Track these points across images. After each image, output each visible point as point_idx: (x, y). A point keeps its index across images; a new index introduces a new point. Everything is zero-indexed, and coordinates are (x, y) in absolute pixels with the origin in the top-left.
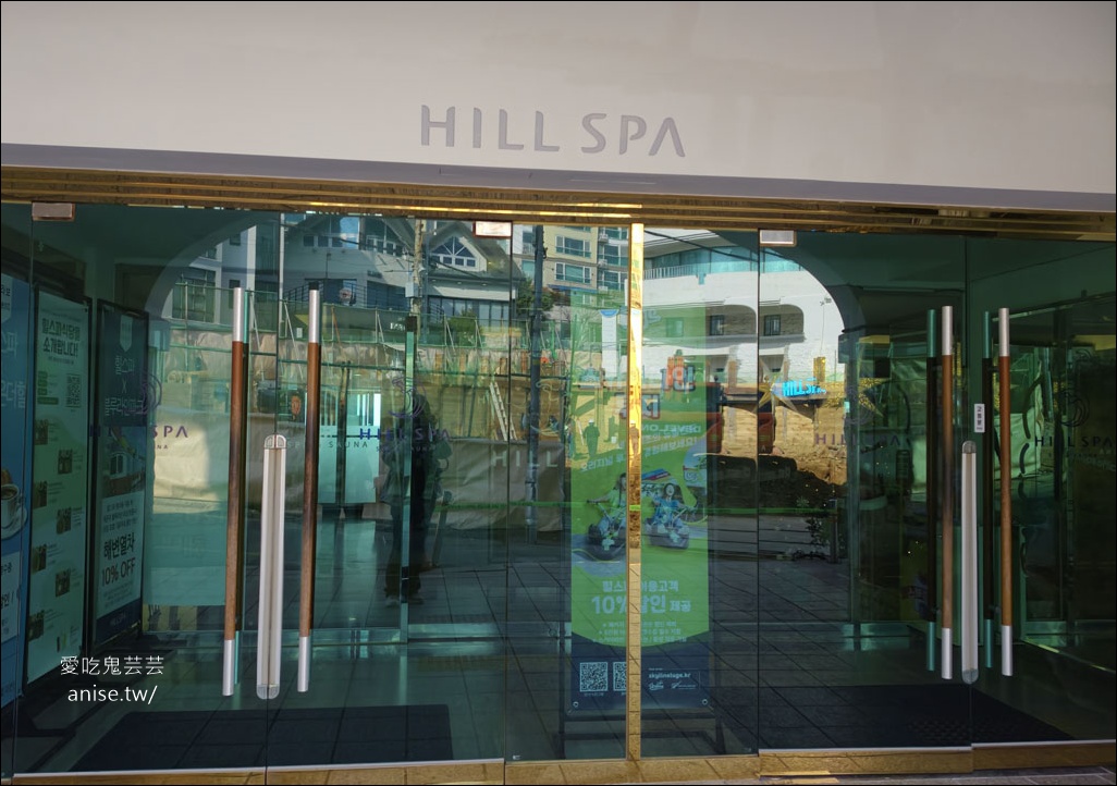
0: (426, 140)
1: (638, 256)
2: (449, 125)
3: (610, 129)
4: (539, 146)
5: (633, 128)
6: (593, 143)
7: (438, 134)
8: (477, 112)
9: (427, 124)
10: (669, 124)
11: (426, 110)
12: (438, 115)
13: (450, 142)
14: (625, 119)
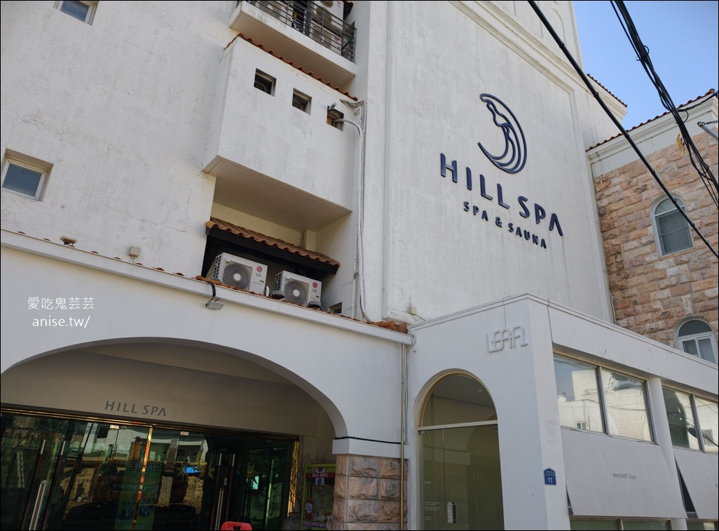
0: (106, 409)
1: (142, 435)
2: (112, 406)
3: (150, 409)
4: (133, 412)
5: (155, 409)
6: (145, 412)
7: (109, 408)
8: (120, 403)
9: (107, 405)
10: (163, 409)
11: (108, 402)
12: (110, 403)
13: (112, 409)
14: (154, 407)
